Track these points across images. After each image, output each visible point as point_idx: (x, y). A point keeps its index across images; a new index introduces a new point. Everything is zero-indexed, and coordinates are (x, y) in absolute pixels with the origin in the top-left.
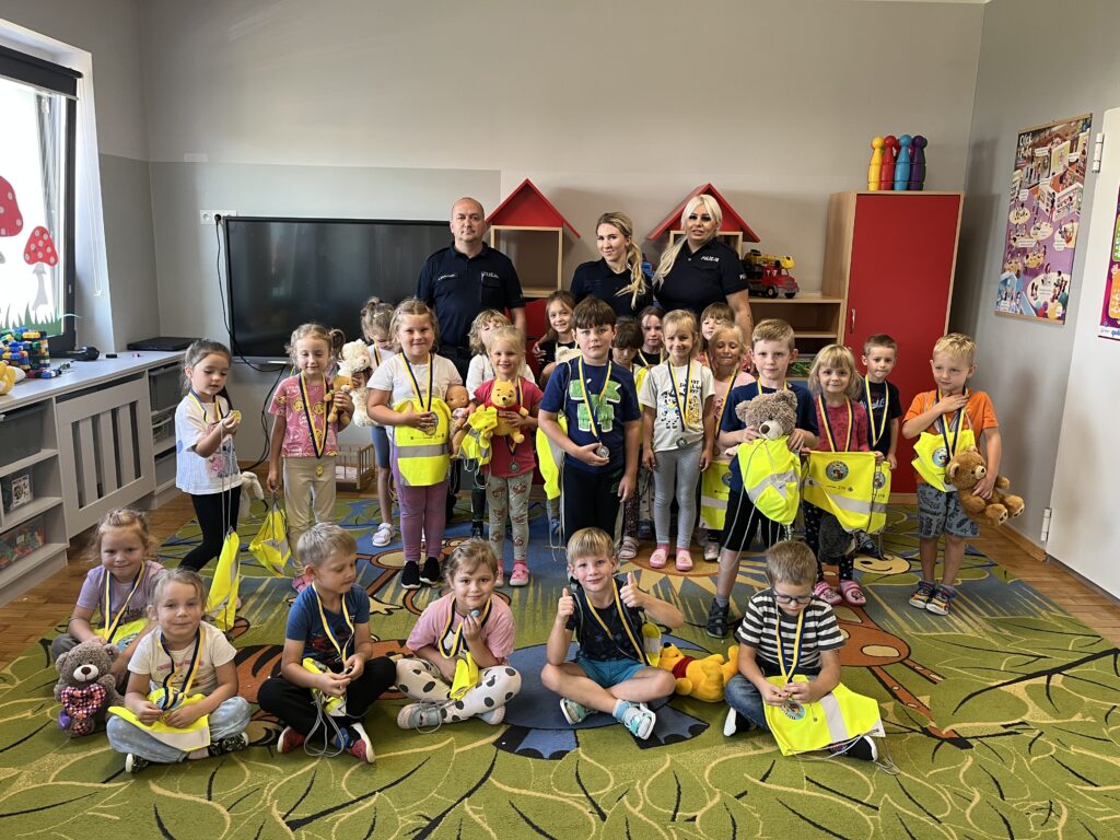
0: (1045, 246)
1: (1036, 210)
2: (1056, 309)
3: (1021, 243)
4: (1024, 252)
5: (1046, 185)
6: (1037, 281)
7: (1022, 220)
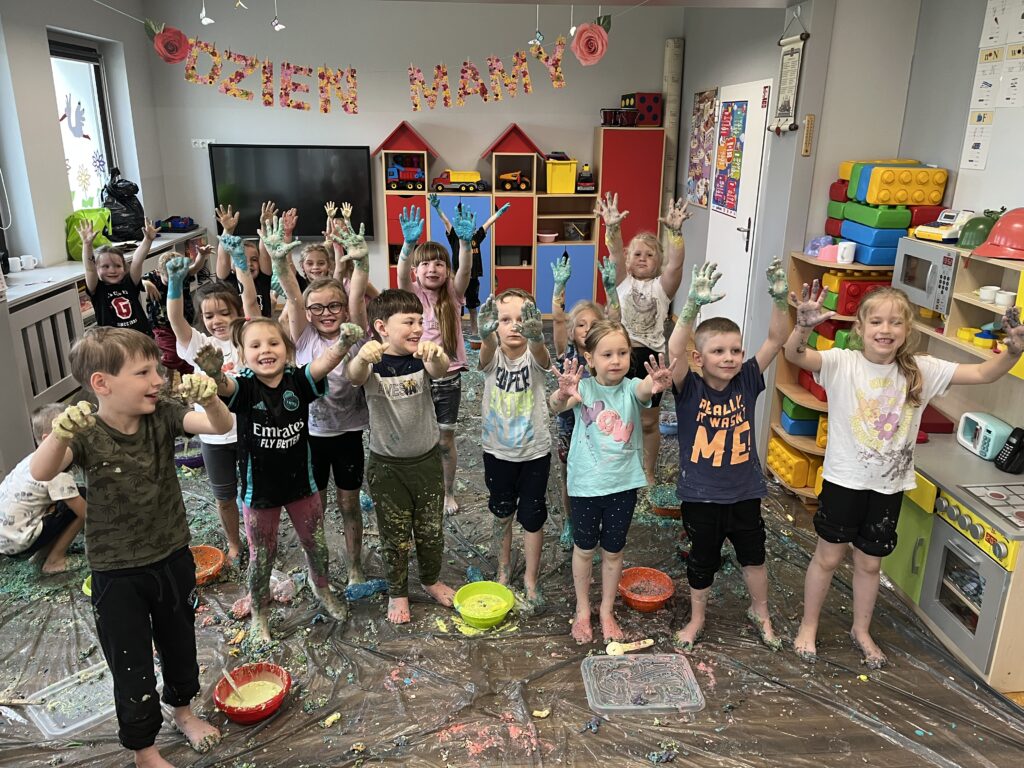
0: (702, 161)
1: (699, 141)
2: (705, 200)
3: (696, 160)
4: (695, 165)
5: (702, 129)
6: (699, 183)
7: (696, 146)
